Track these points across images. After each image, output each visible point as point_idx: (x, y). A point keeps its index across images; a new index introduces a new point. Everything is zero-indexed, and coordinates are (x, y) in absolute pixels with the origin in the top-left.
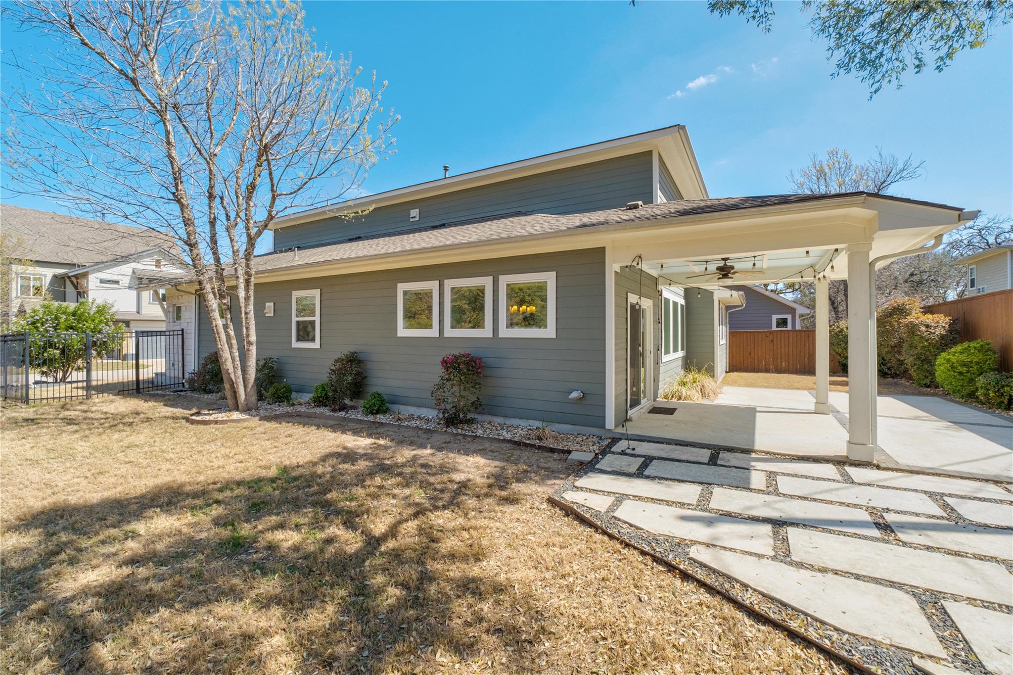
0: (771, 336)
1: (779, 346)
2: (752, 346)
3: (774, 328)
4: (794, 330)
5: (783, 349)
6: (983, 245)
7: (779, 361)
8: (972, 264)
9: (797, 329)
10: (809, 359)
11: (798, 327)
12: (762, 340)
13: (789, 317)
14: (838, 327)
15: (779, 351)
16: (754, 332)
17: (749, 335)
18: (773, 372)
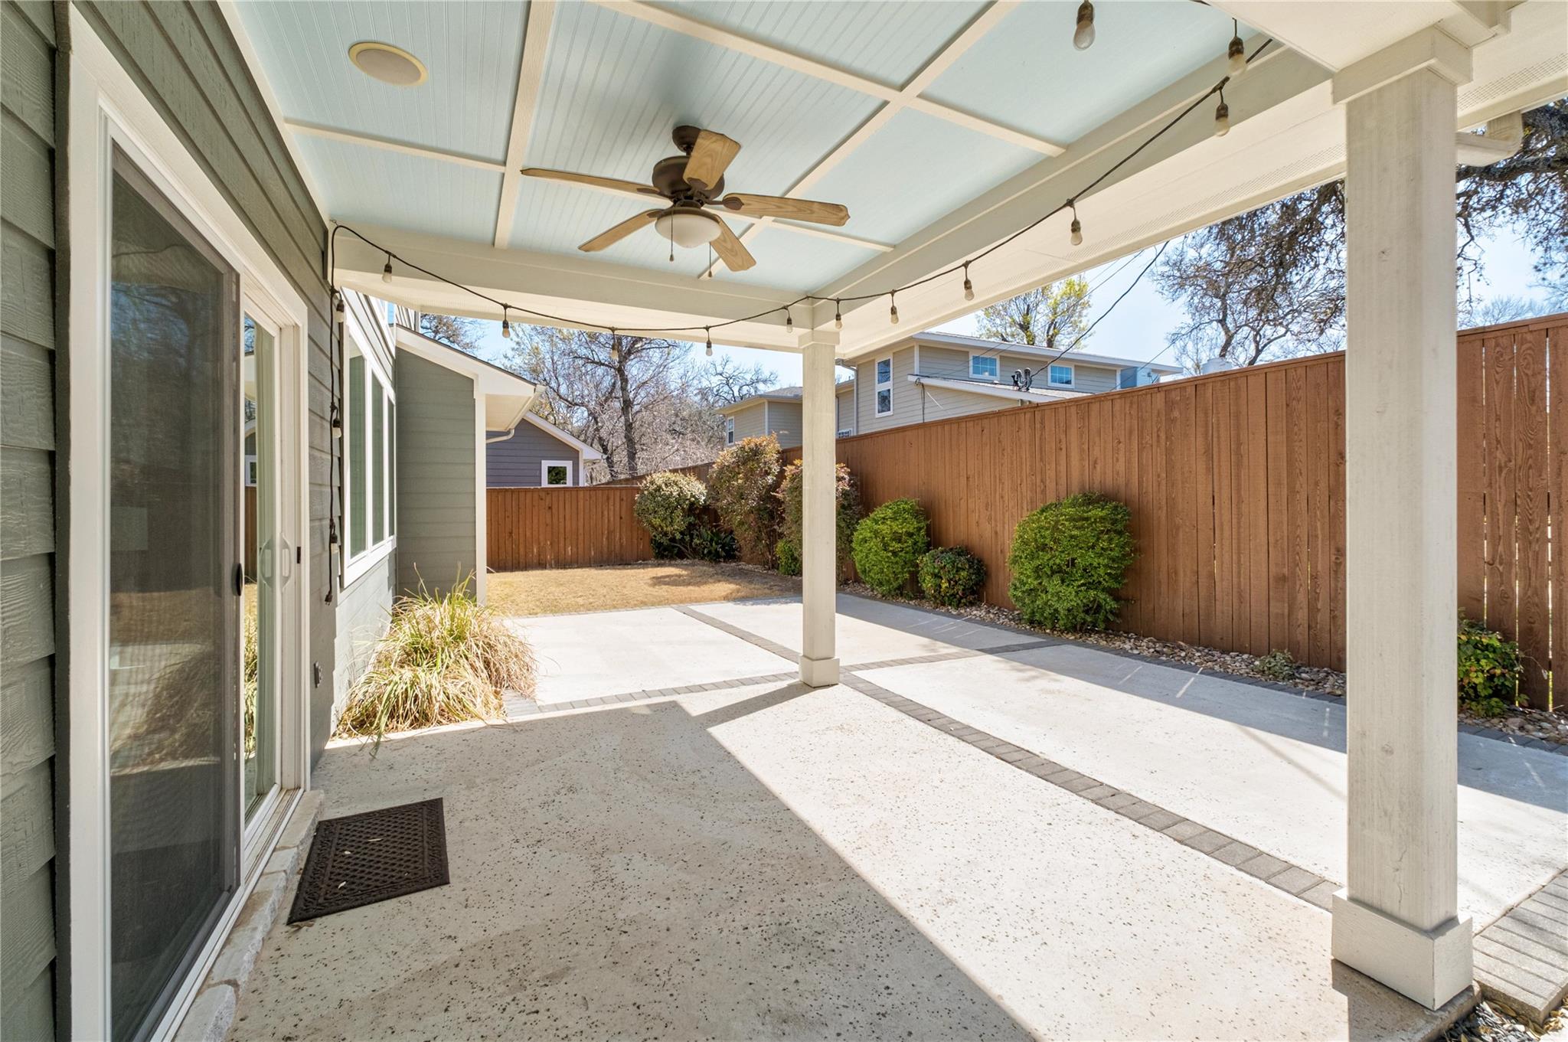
0: (548, 498)
1: (561, 516)
2: (515, 519)
3: (545, 484)
4: (576, 489)
5: (568, 523)
6: (729, 397)
7: (562, 545)
8: (730, 415)
9: (581, 485)
10: (608, 538)
11: (583, 483)
12: (533, 506)
13: (568, 465)
14: (652, 483)
15: (562, 525)
16: (519, 491)
17: (509, 495)
18: (551, 568)
